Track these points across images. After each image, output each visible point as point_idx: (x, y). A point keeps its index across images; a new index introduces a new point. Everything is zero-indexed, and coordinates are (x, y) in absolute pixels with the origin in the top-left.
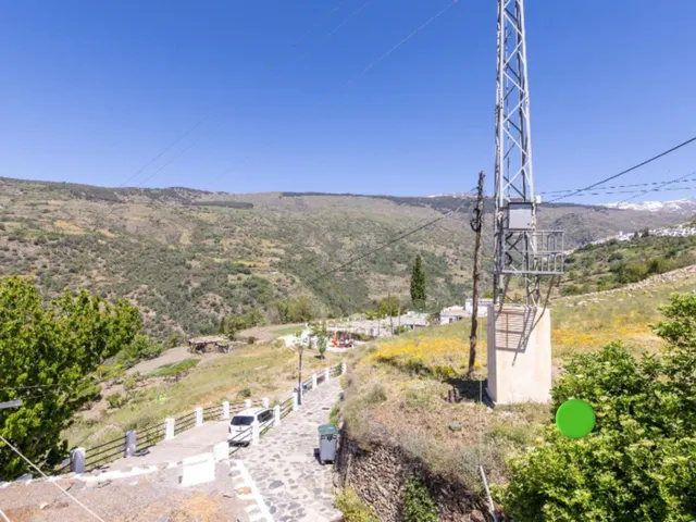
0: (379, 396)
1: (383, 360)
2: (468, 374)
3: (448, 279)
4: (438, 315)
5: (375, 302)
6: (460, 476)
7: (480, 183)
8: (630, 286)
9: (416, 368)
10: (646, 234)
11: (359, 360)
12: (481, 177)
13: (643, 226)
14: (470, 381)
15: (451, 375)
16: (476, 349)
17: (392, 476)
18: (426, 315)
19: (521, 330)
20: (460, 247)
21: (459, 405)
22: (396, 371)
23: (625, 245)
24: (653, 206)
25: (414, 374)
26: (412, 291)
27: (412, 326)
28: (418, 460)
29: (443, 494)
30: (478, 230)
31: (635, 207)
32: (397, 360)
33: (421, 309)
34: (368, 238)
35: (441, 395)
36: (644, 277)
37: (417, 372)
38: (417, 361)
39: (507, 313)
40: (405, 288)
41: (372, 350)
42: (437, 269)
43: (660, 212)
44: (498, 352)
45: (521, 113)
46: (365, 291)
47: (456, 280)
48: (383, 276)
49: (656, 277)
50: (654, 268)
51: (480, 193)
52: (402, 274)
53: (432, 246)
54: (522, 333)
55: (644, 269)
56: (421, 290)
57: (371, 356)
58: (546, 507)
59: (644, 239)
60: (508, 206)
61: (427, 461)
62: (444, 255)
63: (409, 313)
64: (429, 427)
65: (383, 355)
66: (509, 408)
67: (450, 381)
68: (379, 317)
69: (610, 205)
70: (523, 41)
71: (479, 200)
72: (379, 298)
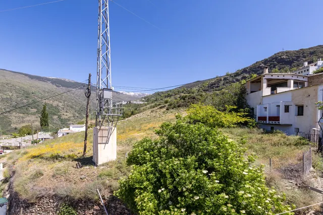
0: (39, 174)
1: (34, 157)
2: (83, 155)
3: (59, 117)
4: (57, 133)
5: (16, 129)
6: (89, 196)
7: (89, 78)
8: (127, 119)
9: (56, 158)
10: (130, 102)
11: (17, 160)
12: (90, 76)
13: (129, 100)
14: (84, 158)
15: (75, 157)
16: (87, 145)
17: (51, 208)
18: (50, 133)
19: (107, 136)
20: (66, 103)
21: (82, 168)
22: (44, 161)
23: (124, 105)
24: (132, 94)
25: (55, 160)
26: (41, 122)
27: (42, 139)
28: (67, 196)
29: (80, 206)
30: (88, 97)
31: (127, 93)
32: (43, 156)
33: (46, 131)
34: (11, 94)
35: (73, 167)
36: (130, 116)
37: (57, 159)
38: (56, 154)
39: (102, 130)
40: (36, 121)
41: (25, 153)
42: (53, 111)
43: (134, 96)
44: (99, 145)
45: (107, 54)
46: (9, 123)
47: (63, 117)
48: (22, 115)
49: (133, 116)
50: (133, 113)
51: (89, 82)
52: (34, 114)
53: (51, 101)
54: (107, 137)
55: (130, 113)
56: (46, 122)
57: (25, 156)
58: (137, 191)
59: (129, 104)
60: (104, 89)
61: (72, 195)
62: (58, 106)
63: (39, 133)
64: (70, 181)
65: (34, 155)
66: (103, 165)
67: (76, 160)
68: (21, 136)
69: (121, 92)
70: (108, 28)
71: (89, 85)
72: (19, 126)
